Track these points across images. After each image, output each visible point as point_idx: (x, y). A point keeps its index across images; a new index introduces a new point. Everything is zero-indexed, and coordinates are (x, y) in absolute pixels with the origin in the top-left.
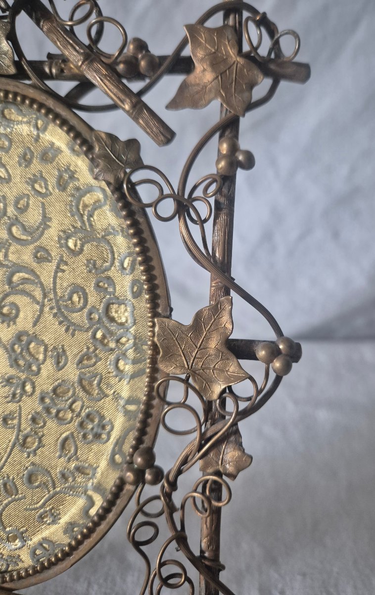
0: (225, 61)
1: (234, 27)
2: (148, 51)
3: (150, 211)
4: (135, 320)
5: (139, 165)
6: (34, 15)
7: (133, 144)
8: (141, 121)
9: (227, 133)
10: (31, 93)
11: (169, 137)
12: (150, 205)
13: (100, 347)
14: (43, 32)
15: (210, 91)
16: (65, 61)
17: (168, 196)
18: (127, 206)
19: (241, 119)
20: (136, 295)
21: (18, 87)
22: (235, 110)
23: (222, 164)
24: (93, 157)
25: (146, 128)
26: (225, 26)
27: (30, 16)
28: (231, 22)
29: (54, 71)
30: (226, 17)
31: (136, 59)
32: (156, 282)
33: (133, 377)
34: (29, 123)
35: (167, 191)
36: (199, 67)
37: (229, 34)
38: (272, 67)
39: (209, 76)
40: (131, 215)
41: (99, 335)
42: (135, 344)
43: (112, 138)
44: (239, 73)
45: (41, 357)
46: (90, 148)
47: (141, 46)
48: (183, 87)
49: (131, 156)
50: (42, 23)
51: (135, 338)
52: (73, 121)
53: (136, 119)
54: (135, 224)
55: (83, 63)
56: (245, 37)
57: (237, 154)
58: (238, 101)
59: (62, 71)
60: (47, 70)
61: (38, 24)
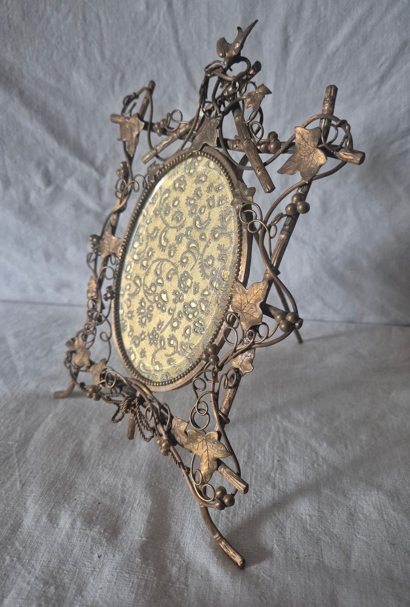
16: (239, 141)
21: (215, 153)
27: (233, 113)
29: (234, 146)
31: (269, 143)
47: (275, 136)
55: (245, 144)
59: (237, 146)
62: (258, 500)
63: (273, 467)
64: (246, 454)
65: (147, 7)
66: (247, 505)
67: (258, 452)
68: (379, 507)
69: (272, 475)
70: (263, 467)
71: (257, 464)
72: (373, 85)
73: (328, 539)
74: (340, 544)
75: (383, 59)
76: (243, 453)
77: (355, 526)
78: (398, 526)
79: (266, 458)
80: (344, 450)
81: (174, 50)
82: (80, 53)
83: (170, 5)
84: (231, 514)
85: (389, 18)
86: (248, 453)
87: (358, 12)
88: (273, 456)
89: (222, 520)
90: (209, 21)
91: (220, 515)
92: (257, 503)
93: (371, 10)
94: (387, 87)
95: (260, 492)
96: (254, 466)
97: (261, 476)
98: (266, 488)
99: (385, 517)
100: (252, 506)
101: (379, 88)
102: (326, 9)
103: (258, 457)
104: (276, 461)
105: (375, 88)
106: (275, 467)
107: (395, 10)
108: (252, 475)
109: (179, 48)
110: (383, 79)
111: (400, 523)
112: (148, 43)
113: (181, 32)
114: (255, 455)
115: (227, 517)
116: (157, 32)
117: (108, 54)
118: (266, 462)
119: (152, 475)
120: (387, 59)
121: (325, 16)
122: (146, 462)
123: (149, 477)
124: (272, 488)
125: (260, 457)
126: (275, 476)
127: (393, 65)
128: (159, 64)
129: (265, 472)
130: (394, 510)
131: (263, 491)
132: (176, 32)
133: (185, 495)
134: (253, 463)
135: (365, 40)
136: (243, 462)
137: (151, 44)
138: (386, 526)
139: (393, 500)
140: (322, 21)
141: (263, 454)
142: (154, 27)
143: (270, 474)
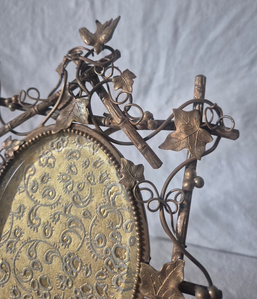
0: (192, 129)
1: (199, 111)
2: (153, 119)
3: (146, 205)
4: (129, 258)
5: (142, 180)
6: (100, 94)
7: (140, 167)
8: (145, 155)
9: (190, 166)
10: (95, 135)
11: (159, 166)
12: (146, 202)
13: (109, 269)
14: (104, 103)
15: (183, 143)
16: (112, 119)
17: (156, 199)
18: (133, 199)
19: (198, 161)
20: (132, 245)
21: (88, 131)
22: (195, 156)
23: (186, 185)
24: (120, 171)
25: (148, 159)
26: (194, 111)
27: (98, 94)
28: (197, 108)
29: (106, 123)
30: (195, 105)
31: (147, 122)
32: (144, 242)
33: (124, 290)
34: (90, 146)
35: (155, 196)
36: (178, 130)
37: (196, 115)
38: (218, 131)
39: (183, 136)
40: (135, 204)
41: (110, 263)
42: (127, 272)
43: (130, 163)
44: (199, 136)
45: (78, 269)
46: (119, 167)
47: (150, 116)
48: (169, 138)
49: (138, 174)
50: (103, 99)
51: (128, 268)
52: (113, 151)
53: (143, 154)
54: (137, 209)
55: (120, 123)
56: (204, 117)
57: (195, 179)
58: (197, 151)
59: (110, 124)
60: (103, 122)
61: (101, 99)
82: (28, 34)
117: (47, 34)
142: (81, 18)
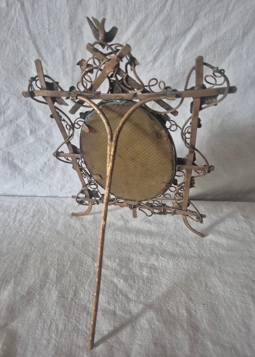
62: (77, 324)
63: (89, 300)
64: (73, 293)
65: (7, 5)
66: (70, 328)
67: (81, 290)
68: (149, 320)
69: (88, 305)
70: (83, 301)
71: (79, 299)
72: (150, 63)
73: (118, 346)
74: (125, 348)
75: (155, 47)
76: (71, 292)
77: (135, 335)
78: (159, 331)
79: (86, 293)
80: (133, 283)
81: (27, 33)
83: (22, 5)
84: (59, 336)
85: (157, 23)
86: (75, 292)
87: (139, 18)
88: (90, 292)
89: (52, 342)
90: (49, 17)
91: (52, 339)
92: (76, 326)
93: (146, 17)
94: (158, 64)
95: (79, 318)
96: (77, 300)
97: (81, 306)
98: (83, 315)
99: (153, 326)
100: (72, 329)
101: (153, 64)
102: (120, 14)
103: (80, 294)
104: (91, 296)
105: (151, 64)
106: (90, 300)
107: (161, 18)
108: (75, 307)
109: (30, 32)
110: (155, 59)
111: (160, 329)
112: (9, 28)
113: (31, 23)
114: (79, 292)
115: (55, 340)
116: (15, 21)
118: (85, 297)
119: (9, 316)
120: (157, 47)
121: (120, 19)
122: (6, 306)
123: (6, 318)
124: (87, 314)
125: (82, 294)
126: (90, 306)
127: (160, 51)
128: (18, 42)
129: (84, 304)
130: (158, 321)
131: (81, 317)
132: (28, 22)
133: (30, 326)
134: (77, 299)
135: (144, 35)
136: (70, 298)
137: (11, 29)
138: (152, 332)
139: (158, 314)
140: (118, 22)
141: (83, 292)
142: (13, 18)
143: (87, 305)
